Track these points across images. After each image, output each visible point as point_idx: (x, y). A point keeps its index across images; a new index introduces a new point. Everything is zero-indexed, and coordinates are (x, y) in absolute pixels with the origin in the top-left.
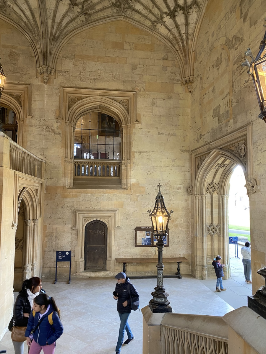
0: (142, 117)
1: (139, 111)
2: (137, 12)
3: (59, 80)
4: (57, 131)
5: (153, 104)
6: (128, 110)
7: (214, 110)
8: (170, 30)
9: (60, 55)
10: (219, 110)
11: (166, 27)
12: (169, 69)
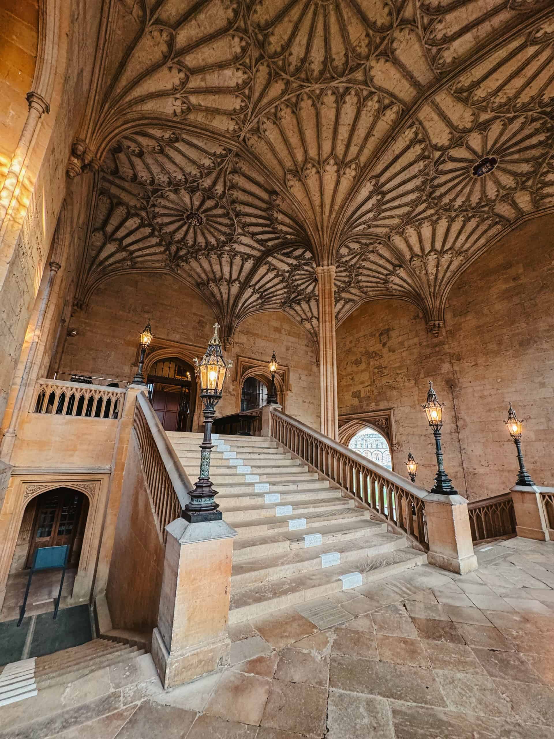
0: (293, 388)
1: (291, 382)
2: (295, 311)
3: (236, 350)
4: (233, 393)
5: (300, 378)
6: (283, 380)
7: (353, 393)
8: (313, 328)
9: (238, 330)
10: (360, 393)
11: (312, 325)
12: (309, 353)
